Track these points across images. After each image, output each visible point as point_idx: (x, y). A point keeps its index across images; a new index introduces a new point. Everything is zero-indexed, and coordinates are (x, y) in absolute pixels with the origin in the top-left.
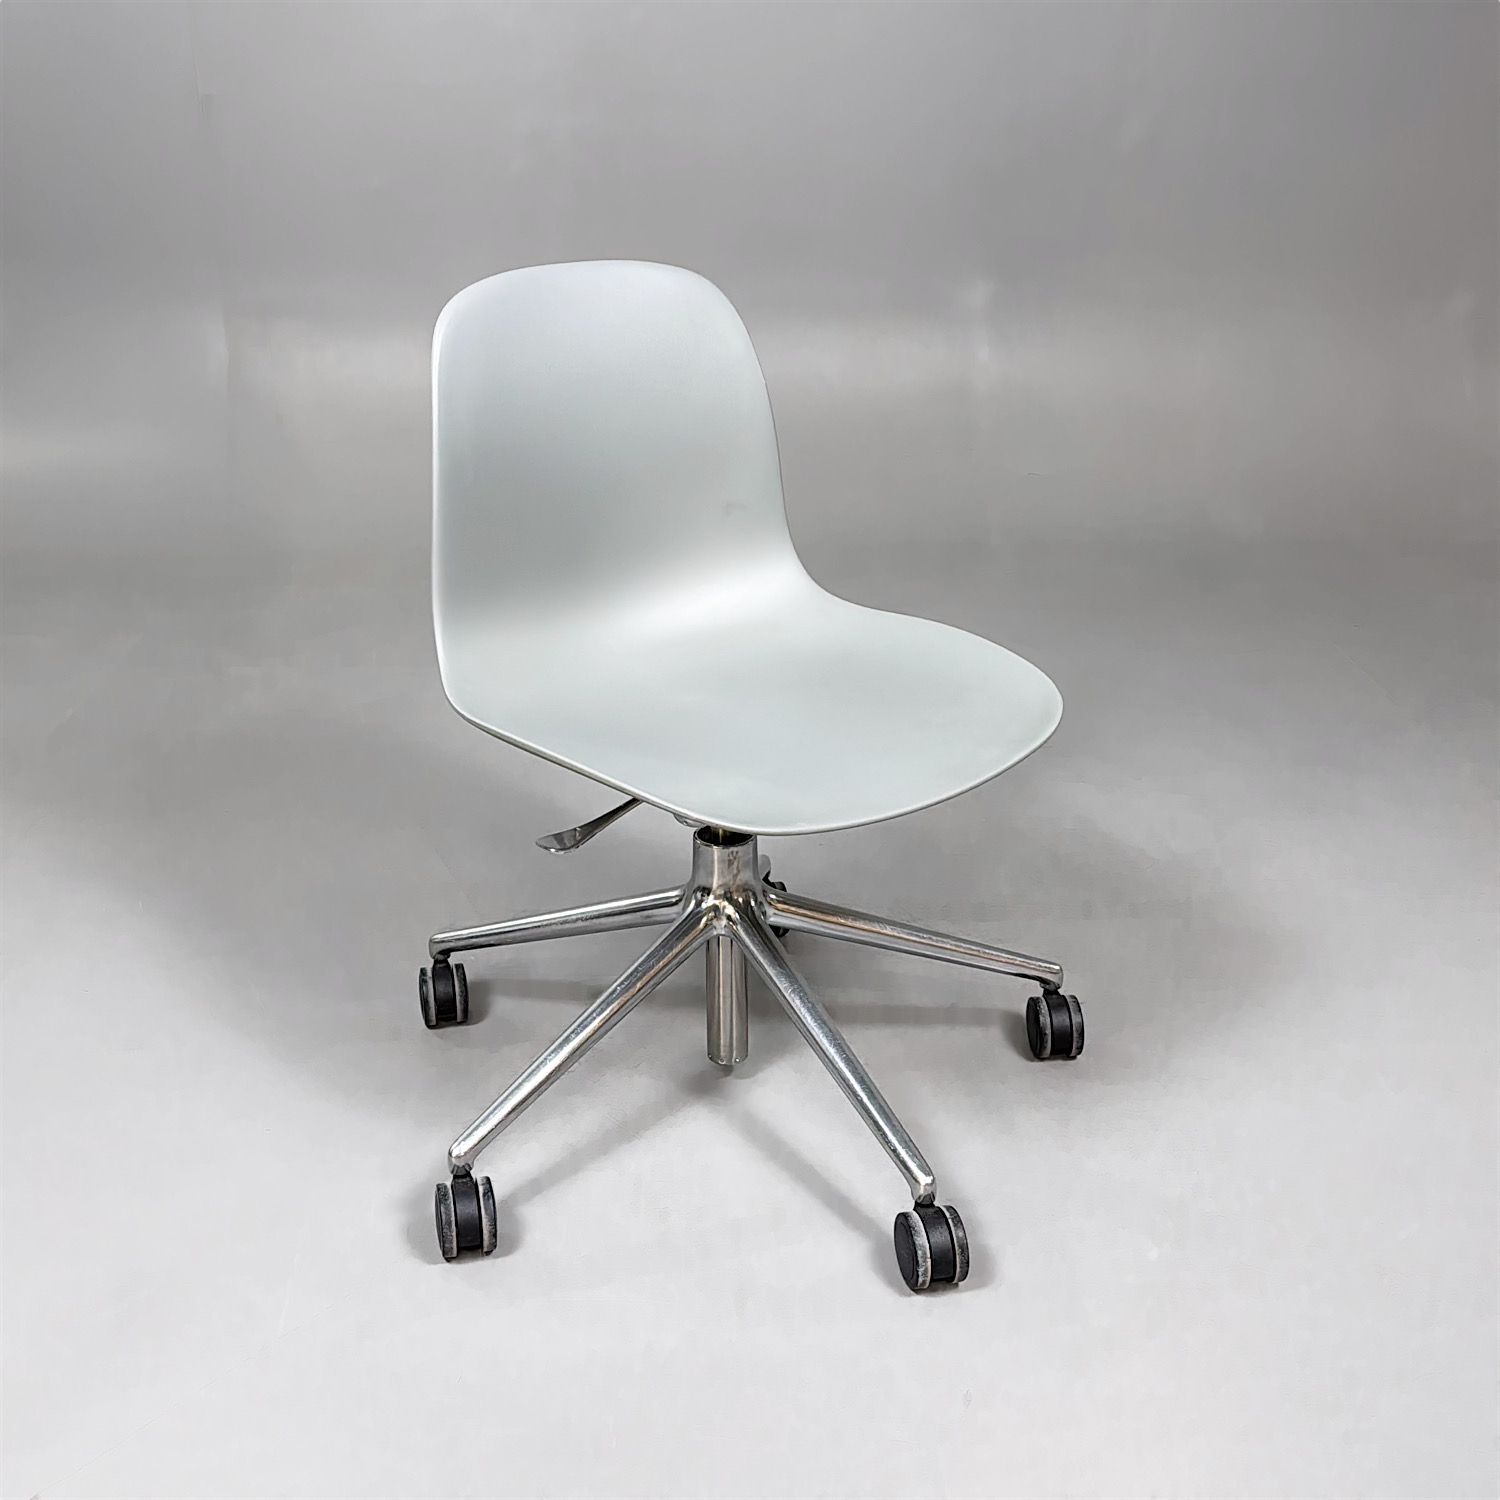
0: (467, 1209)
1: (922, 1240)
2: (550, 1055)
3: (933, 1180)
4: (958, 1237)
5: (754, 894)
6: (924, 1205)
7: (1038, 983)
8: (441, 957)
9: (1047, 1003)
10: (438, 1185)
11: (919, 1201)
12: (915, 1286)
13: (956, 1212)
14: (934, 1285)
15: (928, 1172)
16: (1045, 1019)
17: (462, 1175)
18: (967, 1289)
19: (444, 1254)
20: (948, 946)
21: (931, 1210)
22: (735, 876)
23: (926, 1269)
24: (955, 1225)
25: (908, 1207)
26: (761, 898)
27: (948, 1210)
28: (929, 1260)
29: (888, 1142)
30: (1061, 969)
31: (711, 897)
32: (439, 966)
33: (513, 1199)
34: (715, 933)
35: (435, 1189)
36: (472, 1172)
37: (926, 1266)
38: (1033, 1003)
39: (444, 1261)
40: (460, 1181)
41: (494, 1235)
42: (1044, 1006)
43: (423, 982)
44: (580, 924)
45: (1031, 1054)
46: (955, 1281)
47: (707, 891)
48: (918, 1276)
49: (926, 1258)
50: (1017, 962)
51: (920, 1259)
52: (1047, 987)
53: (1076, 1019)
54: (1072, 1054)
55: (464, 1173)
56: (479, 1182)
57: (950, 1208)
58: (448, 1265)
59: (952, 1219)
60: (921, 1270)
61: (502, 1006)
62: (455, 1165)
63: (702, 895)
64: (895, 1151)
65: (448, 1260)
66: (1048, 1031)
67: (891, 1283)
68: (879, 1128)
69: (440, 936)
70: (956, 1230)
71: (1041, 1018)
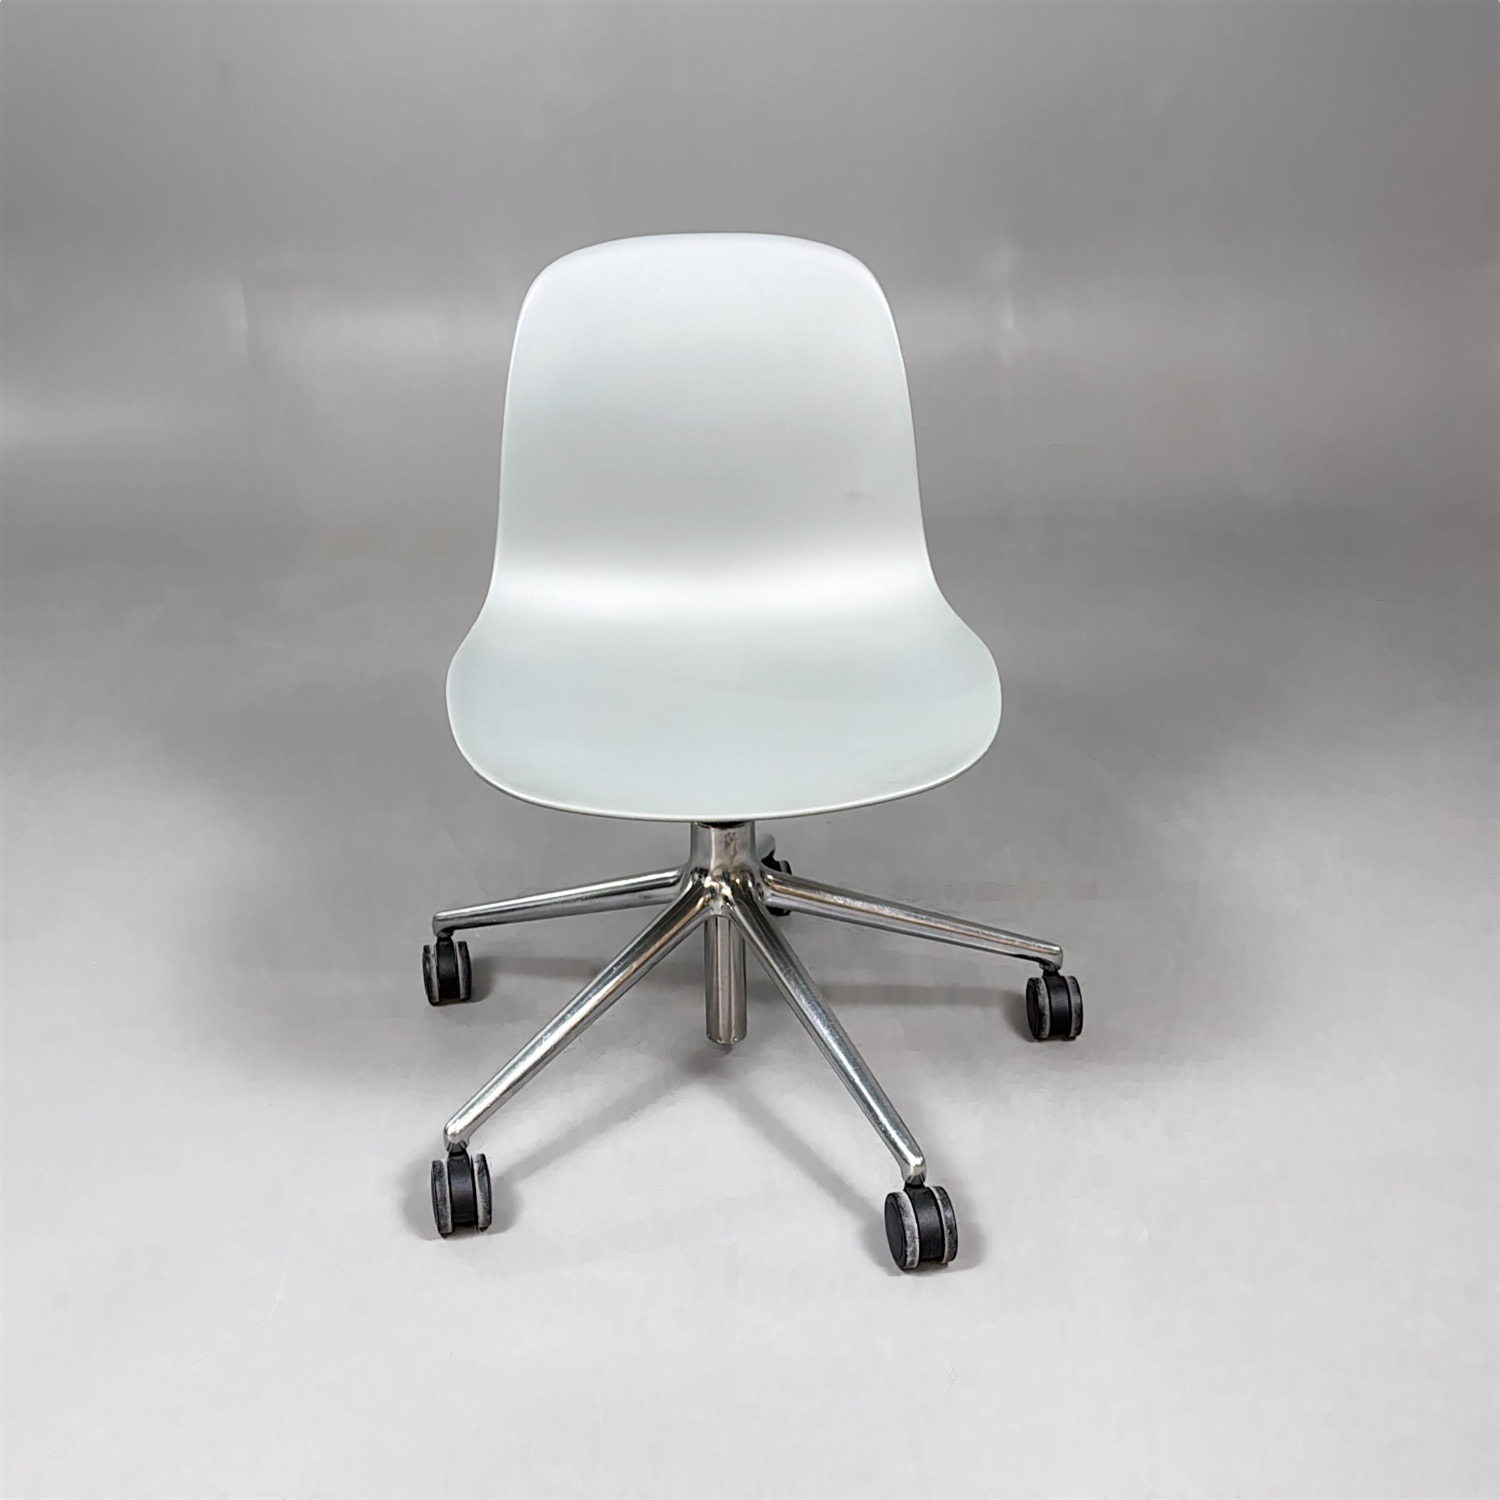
0: (462, 1186)
1: (910, 1220)
2: (545, 1034)
3: (923, 1162)
4: (946, 1218)
5: (752, 875)
6: (915, 1186)
7: (1037, 964)
8: (444, 935)
9: (1047, 985)
10: (434, 1163)
11: (909, 1182)
12: (904, 1266)
13: (945, 1193)
14: (923, 1264)
15: (917, 1152)
16: (1044, 1000)
17: (458, 1153)
18: (954, 1270)
19: (439, 1229)
20: (947, 927)
21: (921, 1191)
22: (732, 858)
23: (915, 1248)
24: (944, 1206)
25: (899, 1187)
26: (758, 880)
27: (938, 1192)
28: (917, 1241)
29: (879, 1123)
30: (1061, 951)
31: (709, 878)
32: (441, 943)
33: (509, 1176)
34: (712, 913)
35: (431, 1166)
36: (468, 1150)
37: (914, 1246)
38: (1033, 985)
39: (439, 1235)
40: (456, 1158)
41: (489, 1212)
42: (1043, 986)
43: (426, 959)
44: (580, 904)
45: (1030, 1034)
46: (944, 1261)
47: (704, 872)
48: (906, 1256)
49: (914, 1238)
50: (1016, 943)
51: (908, 1239)
52: (1047, 967)
53: (1075, 1000)
54: (1072, 1035)
55: (460, 1150)
56: (475, 1160)
57: (940, 1189)
58: (443, 1241)
59: (941, 1200)
60: (909, 1250)
61: (505, 984)
62: (450, 1143)
63: (700, 877)
64: (885, 1132)
65: (445, 1236)
66: (1047, 1012)
67: (881, 1263)
68: (871, 1109)
69: (444, 914)
70: (945, 1211)
71: (1040, 999)
